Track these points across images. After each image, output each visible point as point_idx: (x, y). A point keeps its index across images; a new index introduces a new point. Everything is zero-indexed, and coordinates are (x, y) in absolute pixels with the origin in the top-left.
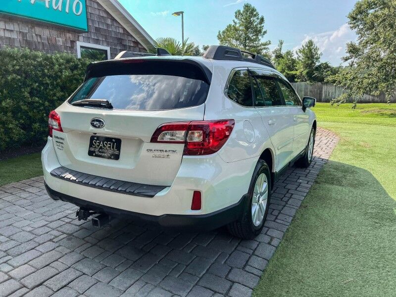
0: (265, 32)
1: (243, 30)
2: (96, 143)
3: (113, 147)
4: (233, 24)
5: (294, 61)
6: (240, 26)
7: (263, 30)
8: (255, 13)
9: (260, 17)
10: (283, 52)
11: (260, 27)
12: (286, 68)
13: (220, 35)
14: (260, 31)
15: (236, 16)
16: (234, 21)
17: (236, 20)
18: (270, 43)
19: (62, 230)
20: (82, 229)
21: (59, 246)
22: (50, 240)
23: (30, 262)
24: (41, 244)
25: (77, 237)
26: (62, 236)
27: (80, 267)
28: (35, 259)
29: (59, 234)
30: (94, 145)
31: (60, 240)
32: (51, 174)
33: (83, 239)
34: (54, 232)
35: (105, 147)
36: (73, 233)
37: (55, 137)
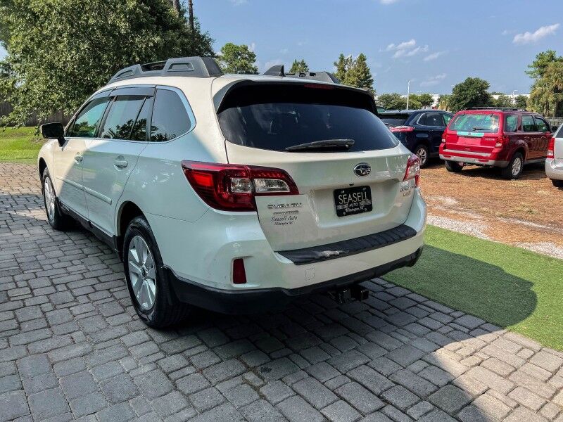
2: (342, 198)
3: (364, 197)
19: (224, 377)
20: (238, 358)
21: (281, 379)
22: (256, 389)
23: (319, 406)
24: (263, 397)
25: (265, 363)
26: (250, 376)
27: (351, 366)
28: (312, 402)
29: (239, 380)
30: (341, 201)
31: (263, 379)
32: (297, 263)
33: (272, 359)
34: (227, 385)
35: (355, 199)
36: (247, 367)
37: (270, 207)
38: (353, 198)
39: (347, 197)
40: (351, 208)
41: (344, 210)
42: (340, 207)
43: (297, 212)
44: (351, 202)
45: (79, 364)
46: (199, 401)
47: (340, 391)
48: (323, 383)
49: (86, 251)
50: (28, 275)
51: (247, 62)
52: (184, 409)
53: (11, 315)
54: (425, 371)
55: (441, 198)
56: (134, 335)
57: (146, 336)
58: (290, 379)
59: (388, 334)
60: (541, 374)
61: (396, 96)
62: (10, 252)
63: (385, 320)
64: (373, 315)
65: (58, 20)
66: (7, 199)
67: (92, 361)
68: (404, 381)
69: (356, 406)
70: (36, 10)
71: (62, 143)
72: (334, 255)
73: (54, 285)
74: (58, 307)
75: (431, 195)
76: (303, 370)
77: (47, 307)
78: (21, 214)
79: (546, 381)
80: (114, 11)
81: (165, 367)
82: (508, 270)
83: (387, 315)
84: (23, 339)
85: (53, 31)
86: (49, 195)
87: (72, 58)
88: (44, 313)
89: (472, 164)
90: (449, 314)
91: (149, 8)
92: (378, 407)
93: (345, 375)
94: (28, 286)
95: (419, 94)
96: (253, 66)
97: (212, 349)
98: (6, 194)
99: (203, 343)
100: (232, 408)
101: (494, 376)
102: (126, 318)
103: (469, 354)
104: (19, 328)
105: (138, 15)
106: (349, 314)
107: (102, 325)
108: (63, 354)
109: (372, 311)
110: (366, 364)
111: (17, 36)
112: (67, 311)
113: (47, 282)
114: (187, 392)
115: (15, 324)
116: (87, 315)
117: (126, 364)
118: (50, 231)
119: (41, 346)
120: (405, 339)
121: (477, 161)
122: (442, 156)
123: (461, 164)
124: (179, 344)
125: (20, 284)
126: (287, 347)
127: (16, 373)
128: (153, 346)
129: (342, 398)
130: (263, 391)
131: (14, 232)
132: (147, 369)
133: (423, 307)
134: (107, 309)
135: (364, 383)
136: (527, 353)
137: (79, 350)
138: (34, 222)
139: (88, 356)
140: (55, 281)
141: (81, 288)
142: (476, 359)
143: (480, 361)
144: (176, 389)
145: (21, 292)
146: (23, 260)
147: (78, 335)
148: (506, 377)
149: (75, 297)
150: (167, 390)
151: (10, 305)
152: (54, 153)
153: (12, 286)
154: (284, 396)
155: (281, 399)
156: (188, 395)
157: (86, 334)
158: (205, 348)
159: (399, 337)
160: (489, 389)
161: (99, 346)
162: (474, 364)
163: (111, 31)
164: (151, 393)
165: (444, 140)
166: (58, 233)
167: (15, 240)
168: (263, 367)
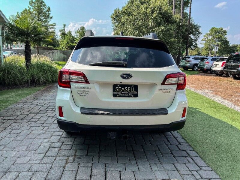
0: (52, 18)
1: (35, 14)
3: (132, 90)
4: (28, 8)
5: (73, 38)
6: (34, 10)
7: (50, 16)
8: (43, 4)
9: (47, 7)
10: (66, 31)
11: (48, 14)
12: (70, 42)
13: (19, 15)
14: (48, 16)
15: (30, 4)
16: (29, 7)
17: (30, 7)
18: (55, 25)
20: (76, 150)
21: (79, 164)
23: (77, 178)
24: (64, 166)
25: (82, 156)
26: (71, 158)
28: (77, 176)
29: (66, 158)
30: (117, 90)
32: (82, 113)
33: (87, 155)
34: (60, 158)
35: (126, 90)
36: (75, 154)
37: (77, 88)
38: (125, 90)
39: (121, 88)
40: (122, 94)
41: (118, 94)
42: (115, 93)
43: (88, 91)
44: (123, 91)
45: (35, 136)
46: (45, 160)
48: (92, 171)
51: (222, 35)
52: (38, 160)
57: (62, 134)
58: (82, 165)
63: (158, 158)
64: (156, 153)
76: (92, 163)
81: (52, 146)
83: (163, 156)
84: (33, 125)
88: (47, 119)
90: (200, 167)
93: (106, 172)
104: (36, 122)
108: (35, 132)
109: (158, 152)
110: (120, 171)
115: (37, 120)
117: (46, 140)
124: (66, 139)
126: (99, 153)
127: (19, 134)
128: (59, 137)
132: (48, 144)
133: (189, 159)
139: (40, 135)
144: (46, 153)
145: (51, 112)
147: (46, 128)
150: (43, 152)
156: (46, 156)
157: (48, 128)
159: (154, 167)
161: (46, 133)
168: (80, 157)
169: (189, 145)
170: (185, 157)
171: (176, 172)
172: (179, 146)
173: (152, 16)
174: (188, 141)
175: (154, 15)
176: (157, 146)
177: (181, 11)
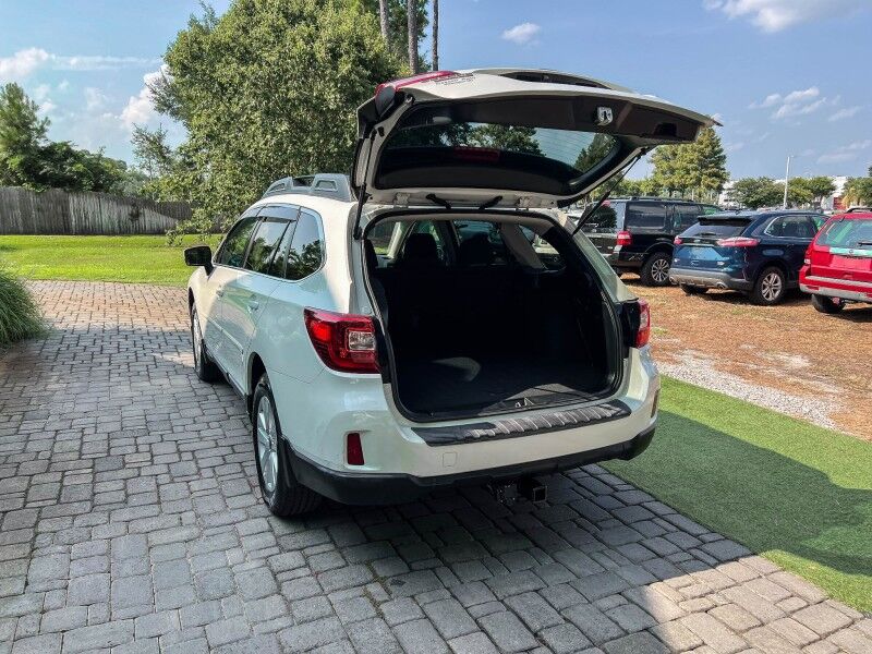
19: (342, 584)
20: (368, 564)
21: (413, 597)
22: (376, 604)
23: (446, 635)
24: (381, 615)
25: (399, 575)
26: (374, 589)
27: (513, 590)
28: (441, 629)
29: (360, 591)
31: (389, 593)
32: (430, 443)
33: (411, 570)
34: (342, 595)
36: (375, 575)
45: (180, 549)
46: (301, 610)
47: (483, 621)
48: (466, 608)
49: (231, 411)
50: (154, 438)
51: (523, 136)
52: (280, 617)
53: (121, 485)
54: (618, 610)
55: (783, 357)
56: (252, 523)
57: (267, 525)
58: (424, 598)
59: (589, 555)
60: (800, 634)
61: (765, 182)
62: (141, 407)
63: (595, 536)
64: (579, 526)
65: (251, 93)
66: (157, 337)
67: (194, 548)
68: (579, 620)
69: (497, 641)
70: (224, 80)
71: (209, 270)
72: (487, 436)
73: (179, 452)
74: (176, 480)
75: (767, 351)
76: (448, 589)
77: (164, 479)
78: (168, 357)
79: (802, 647)
80: (323, 77)
81: (276, 566)
82: (836, 480)
83: (601, 529)
84: (126, 514)
85: (244, 108)
86: (197, 335)
87: (265, 144)
88: (158, 486)
89: (856, 301)
90: (697, 536)
91: (369, 73)
92: (527, 646)
93: (502, 601)
94: (150, 451)
95: (808, 177)
96: (532, 141)
97: (339, 549)
98: (157, 330)
99: (332, 541)
100: (337, 623)
101: (721, 629)
102: (251, 500)
103: (698, 594)
104: (126, 502)
105: (352, 83)
106: (544, 523)
107: (218, 506)
108: (165, 537)
109: (581, 520)
110: (536, 591)
111: (200, 115)
112: (184, 484)
113: (172, 448)
114: (291, 597)
115: (122, 496)
116: (206, 493)
117: (234, 556)
118: (195, 382)
119: (144, 526)
120: (609, 564)
121: (863, 296)
122: (803, 287)
123: (836, 301)
124: (302, 538)
125: (141, 448)
126: (438, 556)
127: (108, 553)
128: (270, 538)
129: (483, 630)
130: (384, 608)
131: (153, 381)
132: (253, 565)
133: (662, 523)
134: (231, 488)
135: (522, 615)
136: (794, 603)
137: (184, 533)
138: (178, 369)
139: (191, 543)
140: (182, 448)
141: (210, 458)
142: (706, 603)
143: (710, 605)
144: (279, 592)
145: (140, 458)
146: (154, 418)
147: (189, 517)
148: (739, 633)
149: (199, 469)
150: (268, 593)
151: (123, 474)
152: (201, 282)
153: (131, 450)
154: (408, 618)
155: (403, 620)
156: (291, 601)
157: (197, 516)
158: (331, 547)
159: (603, 560)
160: (704, 644)
161: (208, 532)
162: (699, 608)
163: (317, 107)
164: (249, 593)
165: (807, 261)
166: (203, 385)
167: (151, 393)
168: (396, 578)
169: (637, 488)
170: (650, 520)
171: (660, 560)
172: (616, 494)
173: (335, 68)
174: (628, 478)
175: (344, 68)
176: (568, 505)
177: (410, 51)
